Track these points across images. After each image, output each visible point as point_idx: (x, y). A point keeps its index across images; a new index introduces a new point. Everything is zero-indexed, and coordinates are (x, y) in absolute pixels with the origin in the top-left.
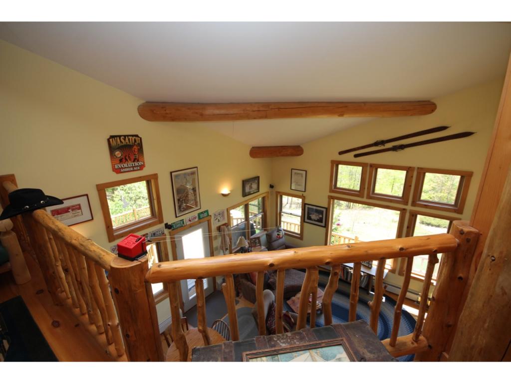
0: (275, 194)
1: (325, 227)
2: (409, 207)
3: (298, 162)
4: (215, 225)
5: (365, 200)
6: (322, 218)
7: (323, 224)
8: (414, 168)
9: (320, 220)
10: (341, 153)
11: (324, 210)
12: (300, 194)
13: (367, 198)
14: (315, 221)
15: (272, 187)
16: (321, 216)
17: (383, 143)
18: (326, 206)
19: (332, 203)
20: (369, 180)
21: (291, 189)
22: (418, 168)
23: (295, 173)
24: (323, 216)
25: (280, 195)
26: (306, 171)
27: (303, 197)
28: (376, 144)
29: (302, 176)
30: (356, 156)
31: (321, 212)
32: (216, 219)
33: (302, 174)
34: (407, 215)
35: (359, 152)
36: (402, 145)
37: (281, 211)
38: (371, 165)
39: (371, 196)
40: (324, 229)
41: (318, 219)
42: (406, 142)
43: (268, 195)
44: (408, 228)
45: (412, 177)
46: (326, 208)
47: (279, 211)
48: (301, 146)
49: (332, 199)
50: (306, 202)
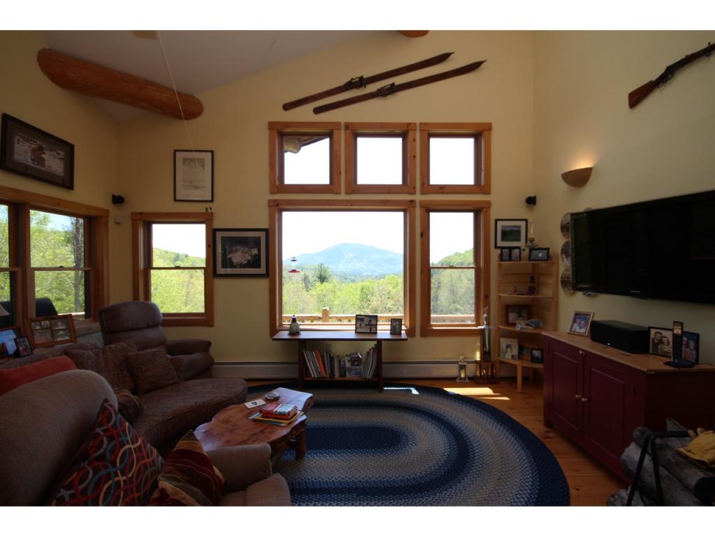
0: (128, 224)
1: (266, 275)
2: (418, 197)
3: (187, 133)
5: (343, 196)
6: (259, 255)
7: (262, 270)
8: (415, 124)
9: (255, 262)
10: (288, 107)
11: (262, 235)
12: (200, 208)
13: (347, 193)
14: (242, 266)
15: (118, 200)
16: (255, 251)
17: (362, 82)
18: (266, 226)
19: (277, 217)
20: (343, 164)
21: (175, 200)
22: (421, 124)
23: (185, 160)
24: (259, 251)
25: (145, 222)
26: (212, 152)
27: (206, 218)
28: (350, 85)
29: (203, 166)
30: (318, 111)
31: (257, 243)
33: (201, 161)
34: (418, 211)
35: (325, 100)
36: (393, 85)
37: (149, 265)
38: (347, 126)
39: (353, 187)
40: (264, 283)
41: (249, 261)
42: (398, 80)
43: (107, 216)
44: (422, 235)
45: (414, 140)
46: (266, 230)
47: (141, 266)
48: (198, 96)
49: (278, 208)
50: (216, 225)
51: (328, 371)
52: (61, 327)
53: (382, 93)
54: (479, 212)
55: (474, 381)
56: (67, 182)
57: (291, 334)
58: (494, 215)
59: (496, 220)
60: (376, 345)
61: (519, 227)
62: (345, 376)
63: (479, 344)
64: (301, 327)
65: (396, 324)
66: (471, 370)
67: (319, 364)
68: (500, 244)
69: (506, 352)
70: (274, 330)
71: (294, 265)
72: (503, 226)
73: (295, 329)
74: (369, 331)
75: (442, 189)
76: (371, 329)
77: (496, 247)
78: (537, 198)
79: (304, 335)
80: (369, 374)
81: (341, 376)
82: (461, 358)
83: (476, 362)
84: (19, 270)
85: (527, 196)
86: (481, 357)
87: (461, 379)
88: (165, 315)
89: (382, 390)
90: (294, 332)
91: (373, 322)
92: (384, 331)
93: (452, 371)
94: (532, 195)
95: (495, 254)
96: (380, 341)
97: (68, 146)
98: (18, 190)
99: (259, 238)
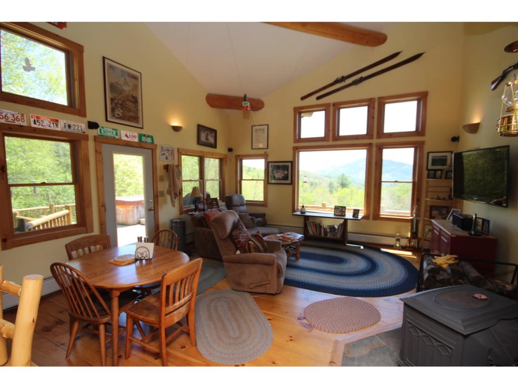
0: (234, 160)
1: (291, 184)
2: (375, 141)
3: (259, 117)
4: (161, 162)
5: (331, 143)
6: (287, 174)
7: (289, 181)
8: (374, 99)
9: (286, 178)
10: (303, 98)
11: (289, 164)
12: (262, 152)
13: (333, 140)
14: (280, 179)
15: (230, 150)
16: (286, 172)
17: (343, 79)
18: (292, 160)
19: (297, 155)
20: (332, 124)
21: (252, 149)
22: (379, 98)
23: (256, 130)
24: (288, 172)
25: (240, 158)
26: (268, 125)
27: (265, 156)
28: (337, 82)
29: (264, 132)
30: (318, 98)
31: (285, 168)
32: (164, 154)
33: (263, 130)
34: (374, 149)
35: (321, 93)
36: (361, 78)
37: (241, 179)
38: (334, 105)
39: (337, 138)
40: (290, 187)
41: (283, 177)
42: (364, 74)
43: (226, 158)
44: (376, 164)
45: (374, 108)
46: (292, 162)
47: (239, 179)
48: (262, 99)
49: (297, 150)
50: (270, 160)
51: (318, 232)
52: (214, 202)
53: (355, 83)
54: (419, 147)
55: (403, 248)
56: (214, 146)
57: (302, 213)
58: (427, 149)
59: (428, 153)
60: (344, 222)
61: (446, 156)
62: (327, 235)
63: (410, 228)
64: (306, 210)
65: (356, 212)
66: (404, 242)
67: (314, 228)
68: (430, 167)
69: (428, 234)
70: (294, 211)
71: (305, 179)
72: (433, 157)
73: (303, 211)
74: (341, 214)
75: (391, 135)
76: (342, 214)
77: (427, 169)
78: (460, 137)
79: (307, 214)
80: (339, 236)
81: (325, 235)
82: (398, 234)
83: (407, 238)
84: (202, 180)
85: (452, 136)
86: (411, 235)
87: (396, 246)
88: (247, 201)
89: (345, 245)
90: (303, 213)
91: (344, 210)
92: (349, 215)
93: (391, 241)
94: (457, 136)
95: (425, 173)
96: (346, 220)
97: (215, 131)
98: (202, 152)
99: (288, 166)
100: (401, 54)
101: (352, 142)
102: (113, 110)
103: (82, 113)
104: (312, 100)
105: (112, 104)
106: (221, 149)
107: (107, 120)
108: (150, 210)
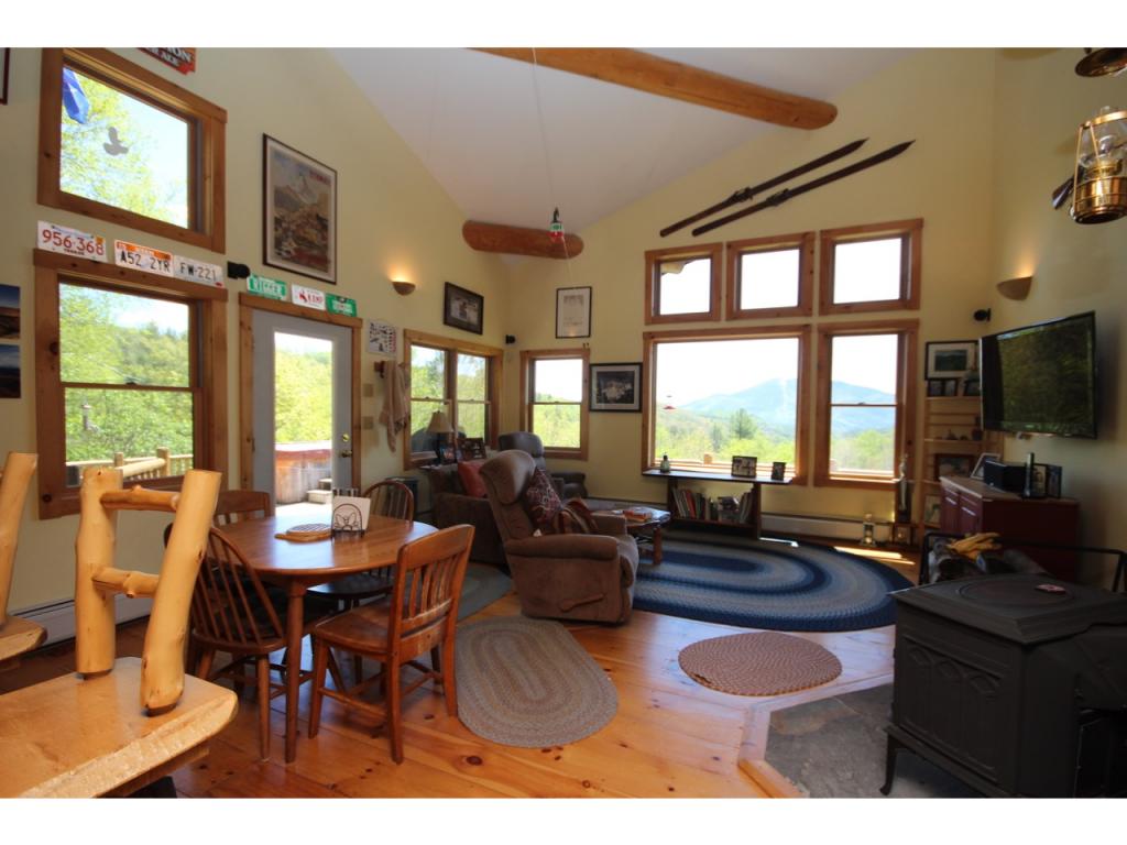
0: (517, 361)
1: (640, 411)
2: (816, 320)
3: (569, 271)
4: (369, 357)
5: (723, 324)
6: (633, 391)
7: (635, 406)
8: (813, 233)
9: (628, 398)
10: (665, 233)
11: (636, 369)
12: (578, 344)
13: (727, 319)
14: (616, 401)
15: (510, 340)
16: (628, 387)
17: (748, 193)
18: (640, 360)
19: (651, 348)
20: (726, 285)
21: (557, 337)
22: (822, 232)
23: (566, 298)
24: (633, 385)
25: (530, 358)
26: (590, 288)
27: (583, 353)
28: (735, 199)
29: (582, 302)
30: (696, 232)
31: (627, 377)
32: (376, 340)
33: (581, 298)
34: (815, 337)
35: (704, 221)
36: (786, 191)
37: (532, 402)
38: (729, 246)
39: (736, 313)
40: (638, 418)
41: (622, 396)
42: (791, 184)
43: (502, 355)
44: (820, 367)
45: (812, 252)
46: (640, 364)
47: (527, 401)
48: (579, 235)
49: (651, 340)
50: (593, 360)
51: (698, 512)
52: (476, 447)
53: (774, 201)
54: (906, 333)
55: (881, 546)
56: (478, 330)
57: (662, 471)
58: (925, 335)
59: (928, 344)
60: (753, 490)
61: (964, 352)
62: (717, 519)
63: (893, 503)
64: (673, 466)
65: (779, 469)
66: (882, 533)
67: (689, 505)
68: (932, 373)
69: (933, 513)
70: (645, 467)
71: (668, 402)
72: (937, 352)
73: (666, 467)
74: (745, 474)
75: (848, 308)
76: (749, 472)
77: (926, 378)
78: (992, 312)
79: (674, 474)
80: (742, 519)
81: (712, 518)
82: (868, 516)
83: (889, 523)
84: (450, 401)
85: (976, 310)
86: (896, 518)
87: (865, 543)
88: (547, 448)
89: (757, 539)
90: (665, 470)
91: (752, 465)
92: (763, 475)
93: (855, 531)
94: (986, 309)
95: (923, 385)
96: (758, 485)
97: (480, 299)
98: (452, 340)
99: (633, 373)
100: (865, 144)
101: (767, 323)
102: (278, 243)
103: (216, 244)
104: (684, 237)
105: (276, 229)
106: (491, 337)
107: (265, 262)
108: (345, 456)
